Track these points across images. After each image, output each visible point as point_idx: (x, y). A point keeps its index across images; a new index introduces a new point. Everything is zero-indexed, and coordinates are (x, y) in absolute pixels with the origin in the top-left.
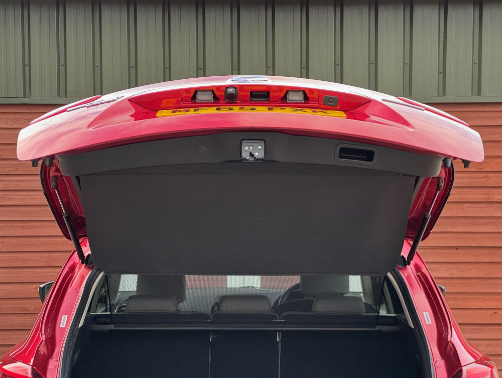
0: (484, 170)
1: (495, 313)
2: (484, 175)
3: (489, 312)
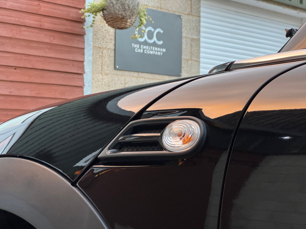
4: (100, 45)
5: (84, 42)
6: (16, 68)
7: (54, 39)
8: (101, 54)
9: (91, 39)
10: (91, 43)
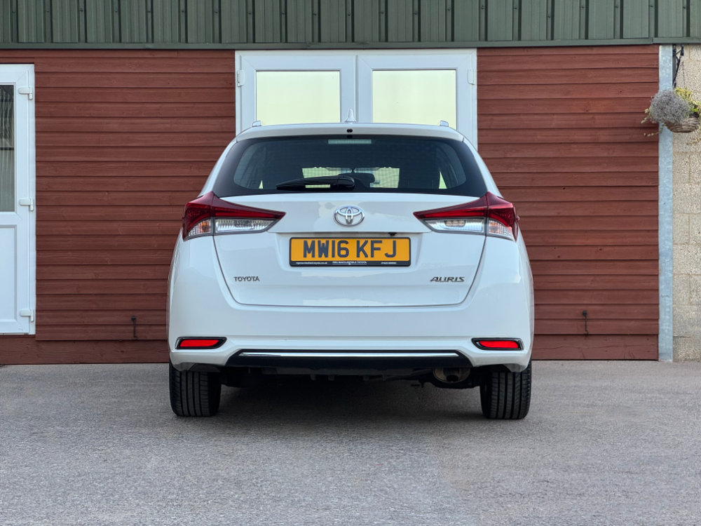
0: (590, 112)
1: (601, 250)
2: (591, 116)
3: (595, 249)
4: (685, 150)
5: (657, 150)
6: (564, 188)
7: (614, 152)
8: (687, 160)
9: (671, 144)
10: (671, 149)
